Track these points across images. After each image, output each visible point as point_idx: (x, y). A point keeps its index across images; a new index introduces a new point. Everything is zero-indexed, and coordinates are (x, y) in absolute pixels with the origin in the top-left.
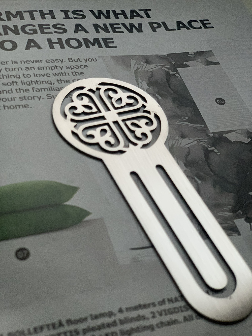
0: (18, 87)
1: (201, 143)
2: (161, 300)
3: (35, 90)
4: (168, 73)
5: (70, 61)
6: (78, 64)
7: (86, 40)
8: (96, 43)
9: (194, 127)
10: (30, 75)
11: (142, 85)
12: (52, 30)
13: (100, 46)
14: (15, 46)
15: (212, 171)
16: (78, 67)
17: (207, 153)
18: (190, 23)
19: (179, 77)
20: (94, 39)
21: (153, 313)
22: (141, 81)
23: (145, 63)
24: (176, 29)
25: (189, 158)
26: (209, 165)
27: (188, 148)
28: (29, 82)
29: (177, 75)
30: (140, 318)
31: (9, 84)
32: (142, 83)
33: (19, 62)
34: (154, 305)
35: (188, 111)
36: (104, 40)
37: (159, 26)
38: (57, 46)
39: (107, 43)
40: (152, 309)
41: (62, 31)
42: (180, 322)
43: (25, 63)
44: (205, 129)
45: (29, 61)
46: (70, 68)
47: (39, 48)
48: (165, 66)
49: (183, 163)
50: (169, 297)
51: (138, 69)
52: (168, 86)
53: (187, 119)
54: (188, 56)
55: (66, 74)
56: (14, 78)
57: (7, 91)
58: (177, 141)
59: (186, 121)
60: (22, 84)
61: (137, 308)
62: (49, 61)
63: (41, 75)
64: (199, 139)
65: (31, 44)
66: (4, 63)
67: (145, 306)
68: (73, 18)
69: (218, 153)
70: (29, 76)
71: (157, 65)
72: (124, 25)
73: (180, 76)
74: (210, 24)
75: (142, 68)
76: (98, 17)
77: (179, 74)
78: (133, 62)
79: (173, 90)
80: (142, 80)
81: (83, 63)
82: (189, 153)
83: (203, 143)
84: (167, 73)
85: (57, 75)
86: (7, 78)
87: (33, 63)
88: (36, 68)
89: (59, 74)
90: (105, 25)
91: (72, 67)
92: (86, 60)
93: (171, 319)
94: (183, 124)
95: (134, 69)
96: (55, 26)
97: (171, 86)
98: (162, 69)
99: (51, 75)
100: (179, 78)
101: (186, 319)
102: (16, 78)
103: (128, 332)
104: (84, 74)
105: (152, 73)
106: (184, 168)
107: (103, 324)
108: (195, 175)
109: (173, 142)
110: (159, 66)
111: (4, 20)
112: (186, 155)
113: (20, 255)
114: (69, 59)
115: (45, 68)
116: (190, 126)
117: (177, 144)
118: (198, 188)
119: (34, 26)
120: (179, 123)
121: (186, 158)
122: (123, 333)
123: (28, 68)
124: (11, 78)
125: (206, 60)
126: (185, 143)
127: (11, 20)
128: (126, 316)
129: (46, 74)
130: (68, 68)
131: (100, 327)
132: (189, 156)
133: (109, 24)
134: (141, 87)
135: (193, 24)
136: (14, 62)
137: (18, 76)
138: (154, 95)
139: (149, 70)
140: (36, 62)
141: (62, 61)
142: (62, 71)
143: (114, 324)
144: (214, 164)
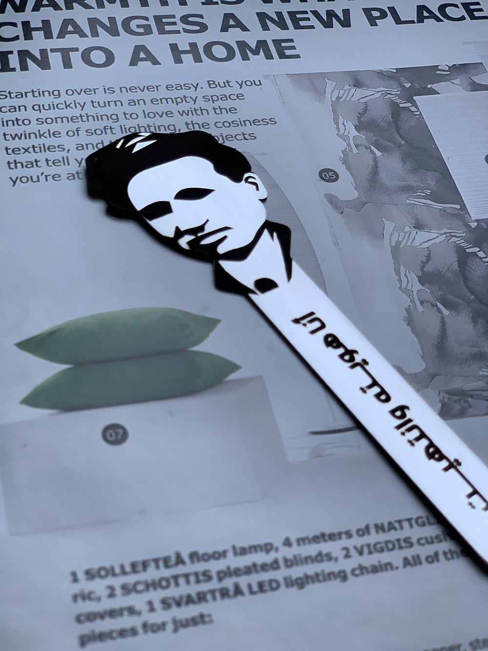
1: (454, 239)
2: (363, 527)
4: (397, 104)
5: (211, 86)
6: (227, 91)
7: (242, 45)
8: (261, 49)
9: (441, 210)
10: (137, 115)
11: (345, 129)
12: (180, 26)
13: (269, 56)
14: (110, 58)
15: (473, 293)
16: (225, 98)
17: (463, 257)
18: (442, 8)
19: (418, 113)
20: (258, 42)
21: (347, 549)
22: (344, 122)
23: (353, 86)
24: (416, 22)
25: (429, 268)
26: (466, 279)
27: (428, 248)
28: (135, 127)
29: (413, 109)
30: (320, 557)
31: (98, 132)
32: (345, 126)
33: (117, 90)
34: (349, 535)
35: (431, 179)
36: (277, 43)
37: (383, 15)
38: (188, 58)
39: (283, 50)
40: (344, 542)
41: (198, 28)
42: (397, 568)
43: (129, 91)
44: (461, 213)
45: (136, 89)
46: (211, 100)
47: (155, 62)
48: (391, 91)
49: (417, 277)
50: (379, 522)
51: (339, 98)
52: (395, 130)
53: (428, 193)
54: (437, 72)
55: (203, 111)
56: (108, 120)
58: (407, 235)
59: (427, 197)
60: (122, 132)
61: (316, 539)
62: (173, 87)
63: (156, 113)
64: (450, 231)
65: (140, 54)
66: (91, 91)
67: (332, 537)
68: (220, 2)
69: (485, 258)
70: (134, 116)
71: (377, 90)
72: (316, 13)
73: (419, 110)
74: (481, 10)
75: (347, 97)
77: (417, 107)
78: (330, 85)
79: (403, 139)
80: (345, 120)
81: (236, 89)
82: (429, 258)
83: (457, 239)
84: (393, 105)
85: (185, 113)
86: (94, 120)
87: (143, 91)
88: (148, 102)
89: (190, 112)
90: (279, 14)
91: (215, 98)
92: (240, 83)
93: (379, 562)
94: (420, 204)
95: (331, 98)
96: (185, 19)
97: (401, 131)
98: (385, 97)
99: (176, 114)
100: (418, 115)
101: (406, 562)
102: (110, 119)
103: (299, 581)
104: (236, 110)
105: (366, 106)
106: (418, 286)
107: (255, 565)
108: (437, 300)
109: (399, 237)
110: (379, 92)
111: (91, 8)
112: (422, 262)
113: (111, 435)
114: (209, 83)
115: (164, 101)
116: (433, 208)
117: (407, 241)
118: (443, 323)
119: (147, 19)
120: (412, 202)
121: (422, 268)
122: (290, 583)
123: (134, 101)
124: (102, 120)
125: (471, 81)
126: (422, 239)
127: (104, 8)
128: (296, 553)
129: (166, 112)
130: (208, 100)
131: (248, 571)
132: (429, 263)
133: (287, 12)
134: (343, 134)
135: (449, 10)
136: (108, 89)
137: (114, 117)
138: (366, 148)
139: (361, 101)
140: (148, 89)
141: (195, 86)
142: (194, 106)
143: (275, 566)
144: (476, 279)
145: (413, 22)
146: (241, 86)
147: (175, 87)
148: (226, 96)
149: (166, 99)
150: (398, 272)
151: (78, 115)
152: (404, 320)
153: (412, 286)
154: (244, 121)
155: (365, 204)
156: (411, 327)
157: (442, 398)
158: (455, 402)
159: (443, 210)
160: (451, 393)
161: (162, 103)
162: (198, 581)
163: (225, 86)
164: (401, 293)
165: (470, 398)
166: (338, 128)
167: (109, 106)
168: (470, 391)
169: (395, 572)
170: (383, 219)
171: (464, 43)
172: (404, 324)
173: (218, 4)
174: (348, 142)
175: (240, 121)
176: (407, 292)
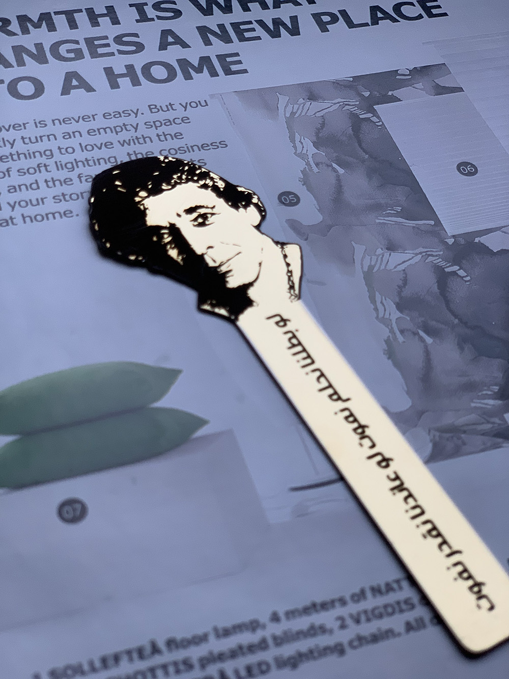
0: (48, 176)
1: (431, 259)
2: (357, 590)
3: (83, 179)
4: (357, 116)
5: (153, 110)
6: (170, 115)
7: (184, 64)
8: (205, 67)
9: (414, 227)
10: (73, 148)
11: (303, 147)
12: (114, 47)
13: (214, 73)
14: (39, 88)
15: (456, 316)
16: (169, 122)
17: (443, 278)
18: (397, 8)
19: (381, 123)
20: (202, 59)
21: (341, 619)
22: (301, 139)
23: (308, 99)
24: (370, 24)
25: (407, 292)
26: (447, 302)
27: (404, 270)
28: (72, 163)
29: (375, 119)
30: (313, 631)
31: (32, 171)
32: (302, 143)
33: (49, 123)
34: (342, 601)
35: (401, 194)
36: (221, 58)
37: (334, 19)
38: (125, 82)
39: (228, 65)
40: (339, 611)
41: (134, 48)
42: (399, 634)
43: (62, 123)
44: (436, 229)
45: (70, 120)
46: (154, 126)
47: (90, 89)
48: (349, 101)
49: (394, 304)
50: (375, 584)
51: (293, 114)
52: (357, 144)
53: (399, 210)
54: (397, 77)
55: (146, 139)
56: (41, 156)
57: (28, 185)
58: (380, 258)
59: (398, 215)
60: (58, 170)
61: (307, 611)
62: (111, 115)
63: (94, 146)
64: (426, 250)
65: (72, 82)
66: (20, 126)
67: (324, 606)
68: (155, 18)
69: (466, 276)
70: (70, 150)
71: (333, 102)
72: (261, 23)
73: (381, 120)
74: (439, 7)
75: (302, 111)
76: (207, 12)
77: (378, 117)
78: (283, 100)
79: (367, 153)
80: (302, 137)
81: (180, 113)
82: (405, 281)
83: (435, 258)
84: (354, 117)
85: (127, 143)
86: (26, 158)
87: (78, 122)
88: (84, 133)
89: (131, 141)
90: (221, 27)
91: (158, 124)
92: (184, 105)
93: (379, 629)
94: (391, 223)
95: (285, 114)
96: (118, 40)
97: (363, 145)
98: (343, 109)
99: (116, 144)
100: (379, 126)
101: (409, 627)
102: (44, 156)
103: (292, 661)
104: (182, 135)
105: (323, 120)
106: (396, 314)
107: (241, 647)
108: (419, 327)
109: (371, 261)
110: (336, 103)
111: (15, 34)
112: (399, 287)
113: (67, 512)
114: (150, 108)
115: (102, 131)
116: (405, 226)
117: (381, 264)
118: (427, 353)
119: (77, 42)
120: (382, 221)
121: (399, 293)
122: (282, 663)
123: (69, 134)
124: (35, 157)
125: (435, 84)
126: (396, 261)
127: (29, 33)
128: (285, 628)
129: (106, 143)
130: (150, 126)
131: (233, 654)
132: (407, 287)
133: (231, 23)
134: (301, 152)
135: (405, 10)
136: (39, 123)
137: (48, 153)
138: (328, 166)
139: (317, 115)
140: (83, 119)
141: (135, 112)
142: (136, 134)
143: (263, 645)
144: (458, 301)
145: (367, 24)
146: (185, 108)
147: (113, 114)
148: (170, 121)
149: (105, 129)
150: (373, 300)
151: (8, 154)
152: (384, 354)
153: (390, 314)
154: (191, 146)
155: (330, 227)
156: (392, 361)
157: (432, 437)
158: (448, 440)
159: (416, 228)
160: (442, 430)
161: (100, 134)
162: (178, 672)
163: (168, 110)
164: (379, 323)
165: (462, 433)
166: (295, 147)
167: (42, 141)
168: (463, 426)
169: (397, 640)
170: (352, 242)
171: (423, 43)
172: (384, 358)
173: (154, 21)
174: (306, 161)
175: (187, 147)
176: (385, 321)
